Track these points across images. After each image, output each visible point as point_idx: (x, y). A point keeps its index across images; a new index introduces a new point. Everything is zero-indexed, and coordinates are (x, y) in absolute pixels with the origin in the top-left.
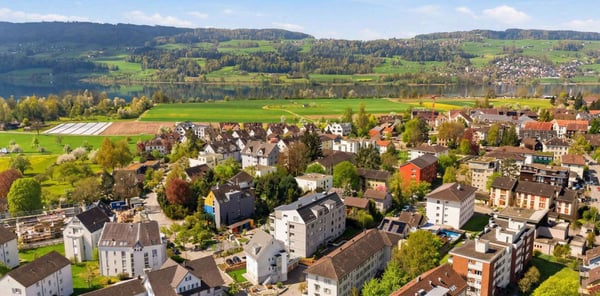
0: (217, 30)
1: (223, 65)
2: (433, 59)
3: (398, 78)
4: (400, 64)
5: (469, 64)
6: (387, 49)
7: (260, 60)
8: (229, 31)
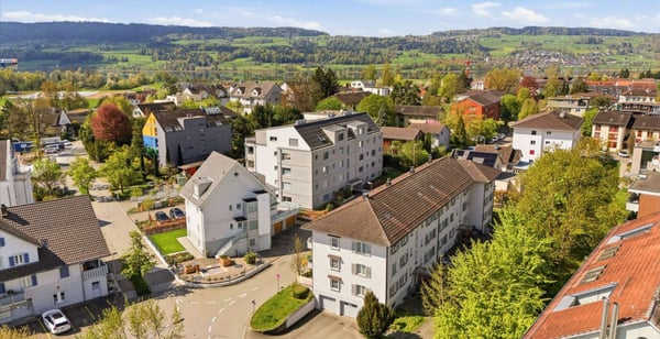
0: (231, 29)
1: (236, 57)
2: (451, 52)
3: (417, 67)
4: (417, 55)
5: (488, 55)
6: (404, 44)
7: (274, 52)
8: (243, 29)
